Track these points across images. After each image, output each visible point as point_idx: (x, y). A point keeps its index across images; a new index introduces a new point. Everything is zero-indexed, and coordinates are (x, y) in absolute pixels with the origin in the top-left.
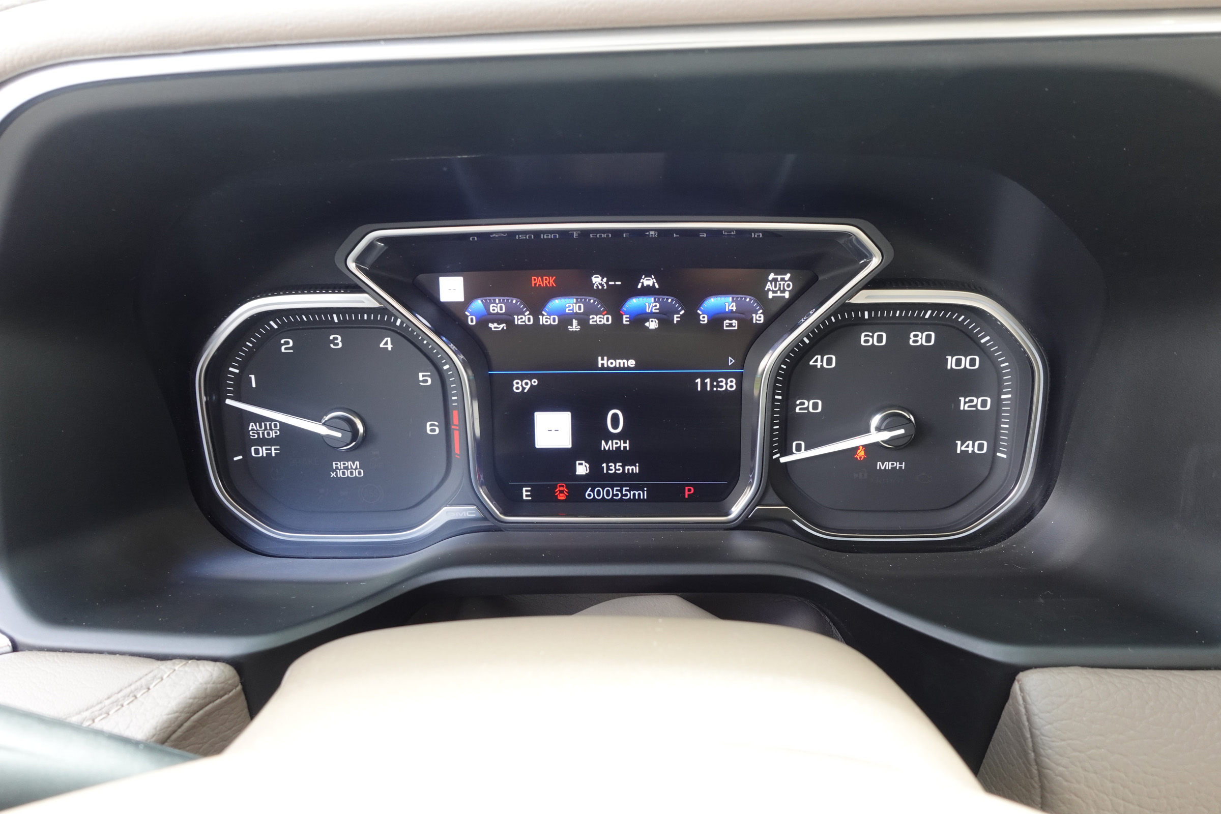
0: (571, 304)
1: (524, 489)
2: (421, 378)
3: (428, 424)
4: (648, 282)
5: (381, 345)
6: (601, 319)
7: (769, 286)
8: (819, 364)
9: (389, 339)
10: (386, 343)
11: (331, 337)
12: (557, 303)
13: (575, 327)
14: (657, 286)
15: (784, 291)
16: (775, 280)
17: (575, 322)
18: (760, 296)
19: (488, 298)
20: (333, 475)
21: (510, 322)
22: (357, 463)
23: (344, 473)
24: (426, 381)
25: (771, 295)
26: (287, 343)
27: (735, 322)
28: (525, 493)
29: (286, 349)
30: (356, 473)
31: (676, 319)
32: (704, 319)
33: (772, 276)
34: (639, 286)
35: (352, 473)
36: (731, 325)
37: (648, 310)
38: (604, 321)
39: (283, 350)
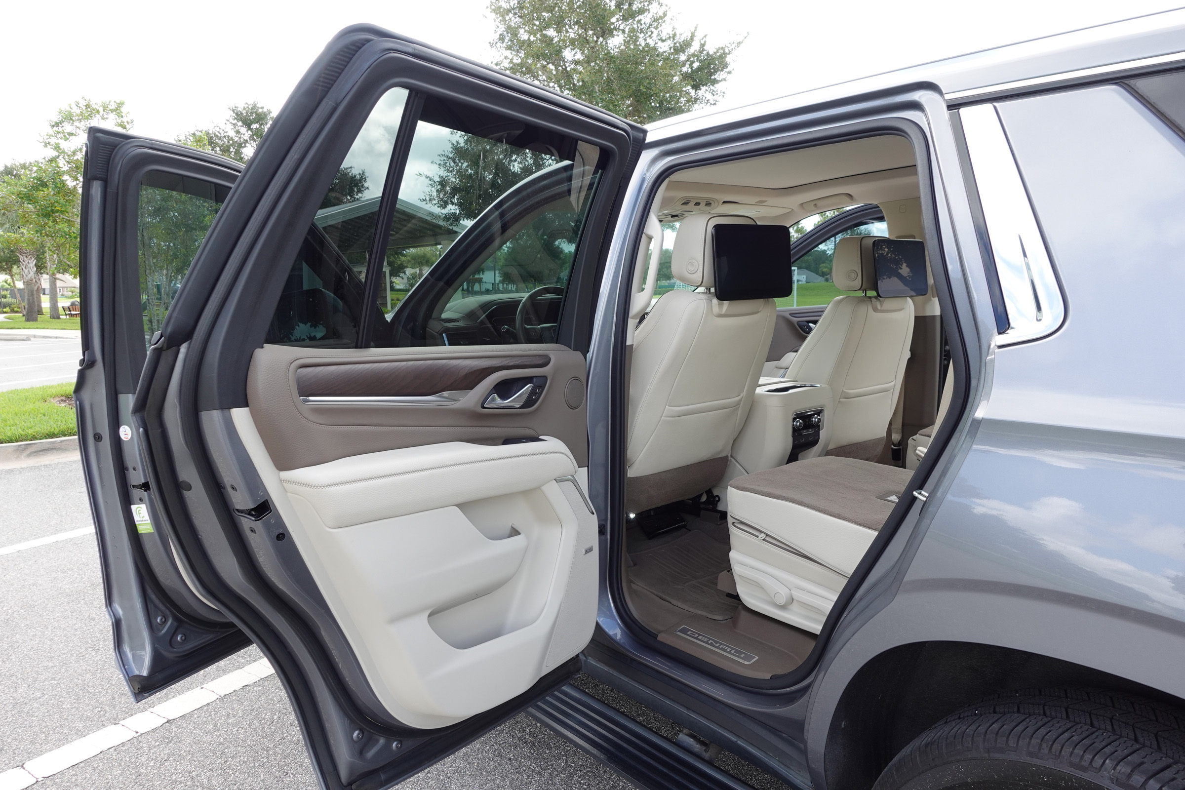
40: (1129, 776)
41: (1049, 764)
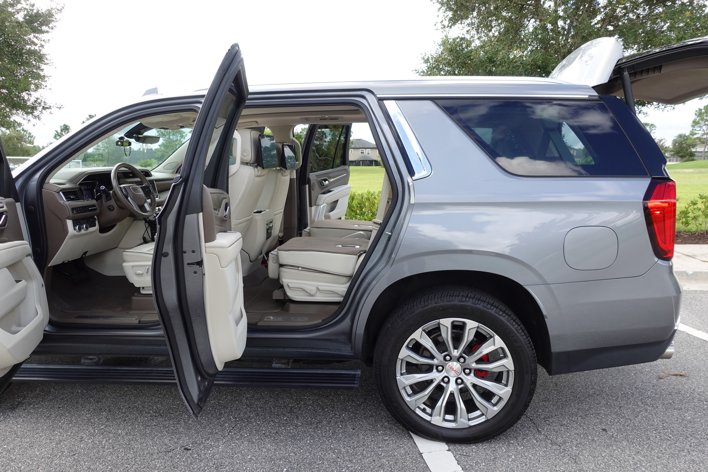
40: (462, 299)
41: (442, 304)
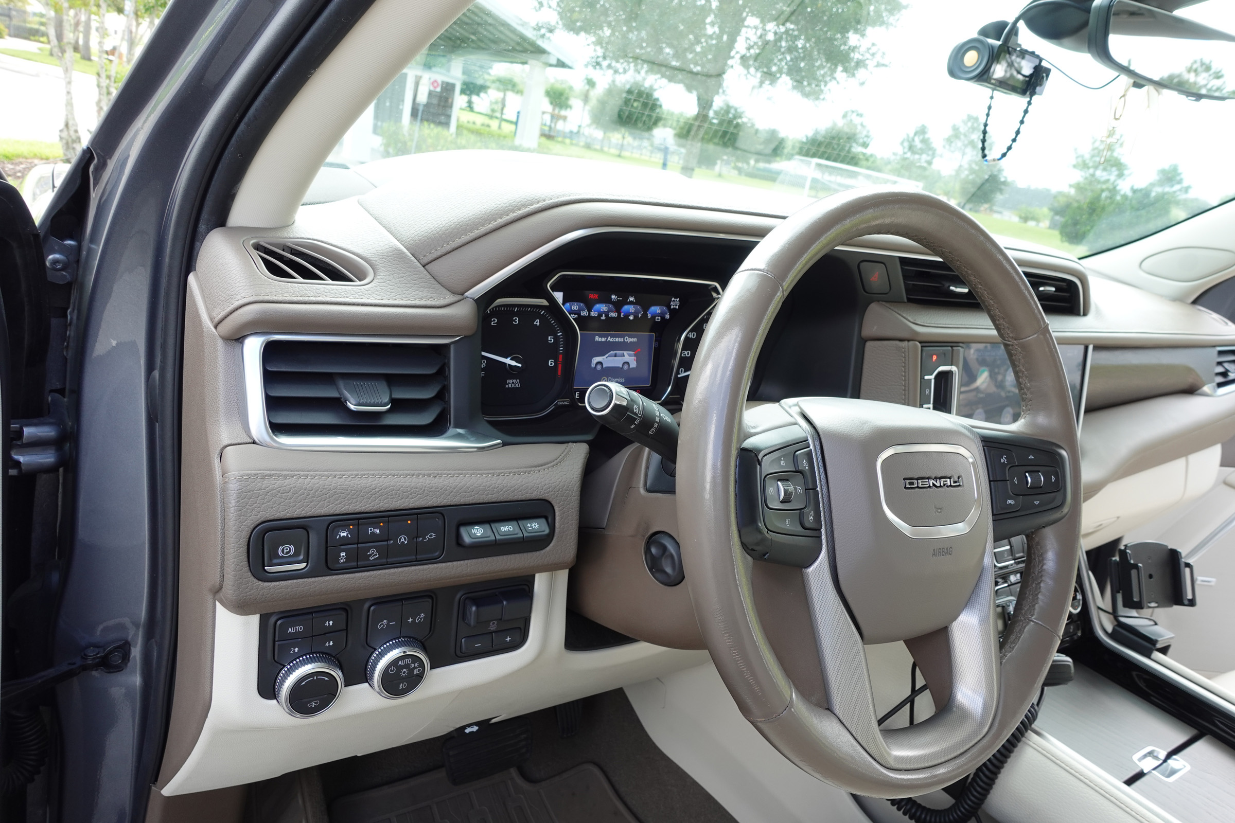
0: (603, 307)
1: (577, 393)
2: (549, 339)
3: (550, 361)
4: (631, 299)
5: (535, 323)
6: (613, 315)
7: (672, 303)
8: (690, 336)
9: (538, 320)
10: (537, 322)
11: (514, 319)
12: (598, 306)
13: (603, 318)
14: (634, 301)
15: (676, 306)
16: (674, 301)
17: (604, 315)
18: (669, 306)
19: (572, 303)
20: (507, 386)
21: (579, 314)
22: (518, 380)
23: (512, 385)
24: (551, 341)
25: (672, 307)
26: (494, 320)
27: (659, 318)
28: (577, 395)
29: (493, 323)
30: (517, 385)
31: (640, 316)
32: (649, 316)
33: (673, 299)
34: (628, 301)
35: (515, 385)
36: (658, 319)
37: (630, 311)
38: (614, 315)
39: (492, 324)
